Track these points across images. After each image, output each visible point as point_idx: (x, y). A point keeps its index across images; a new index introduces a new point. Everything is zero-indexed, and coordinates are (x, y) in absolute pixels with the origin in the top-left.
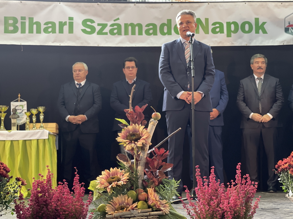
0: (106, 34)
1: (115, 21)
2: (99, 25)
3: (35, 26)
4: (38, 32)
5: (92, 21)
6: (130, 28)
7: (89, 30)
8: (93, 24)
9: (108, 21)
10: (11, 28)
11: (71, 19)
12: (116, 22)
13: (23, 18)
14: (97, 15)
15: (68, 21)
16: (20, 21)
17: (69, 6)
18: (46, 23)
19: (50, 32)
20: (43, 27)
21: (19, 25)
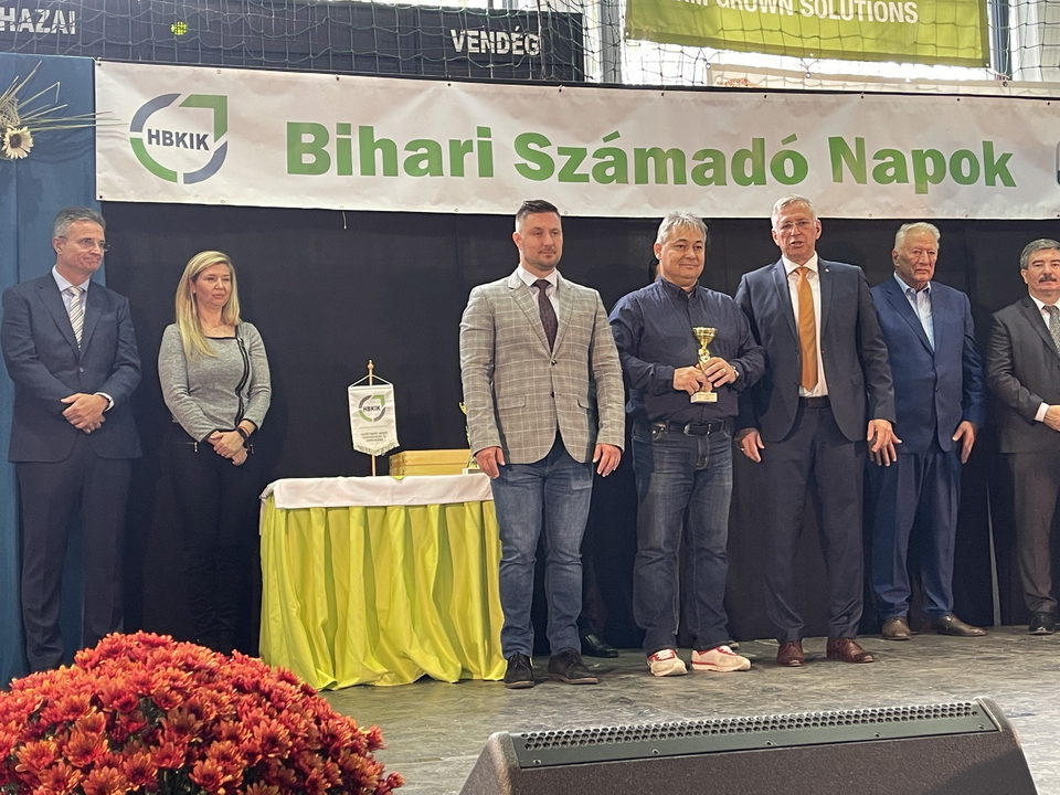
0: (584, 178)
1: (606, 140)
2: (562, 151)
3: (379, 153)
4: (391, 170)
5: (544, 142)
6: (651, 161)
7: (536, 167)
8: (544, 150)
9: (587, 142)
10: (308, 159)
11: (485, 132)
12: (610, 144)
13: (344, 128)
14: (554, 122)
15: (476, 140)
16: (334, 136)
17: (476, 94)
18: (412, 146)
19: (423, 173)
20: (403, 156)
21: (331, 149)
